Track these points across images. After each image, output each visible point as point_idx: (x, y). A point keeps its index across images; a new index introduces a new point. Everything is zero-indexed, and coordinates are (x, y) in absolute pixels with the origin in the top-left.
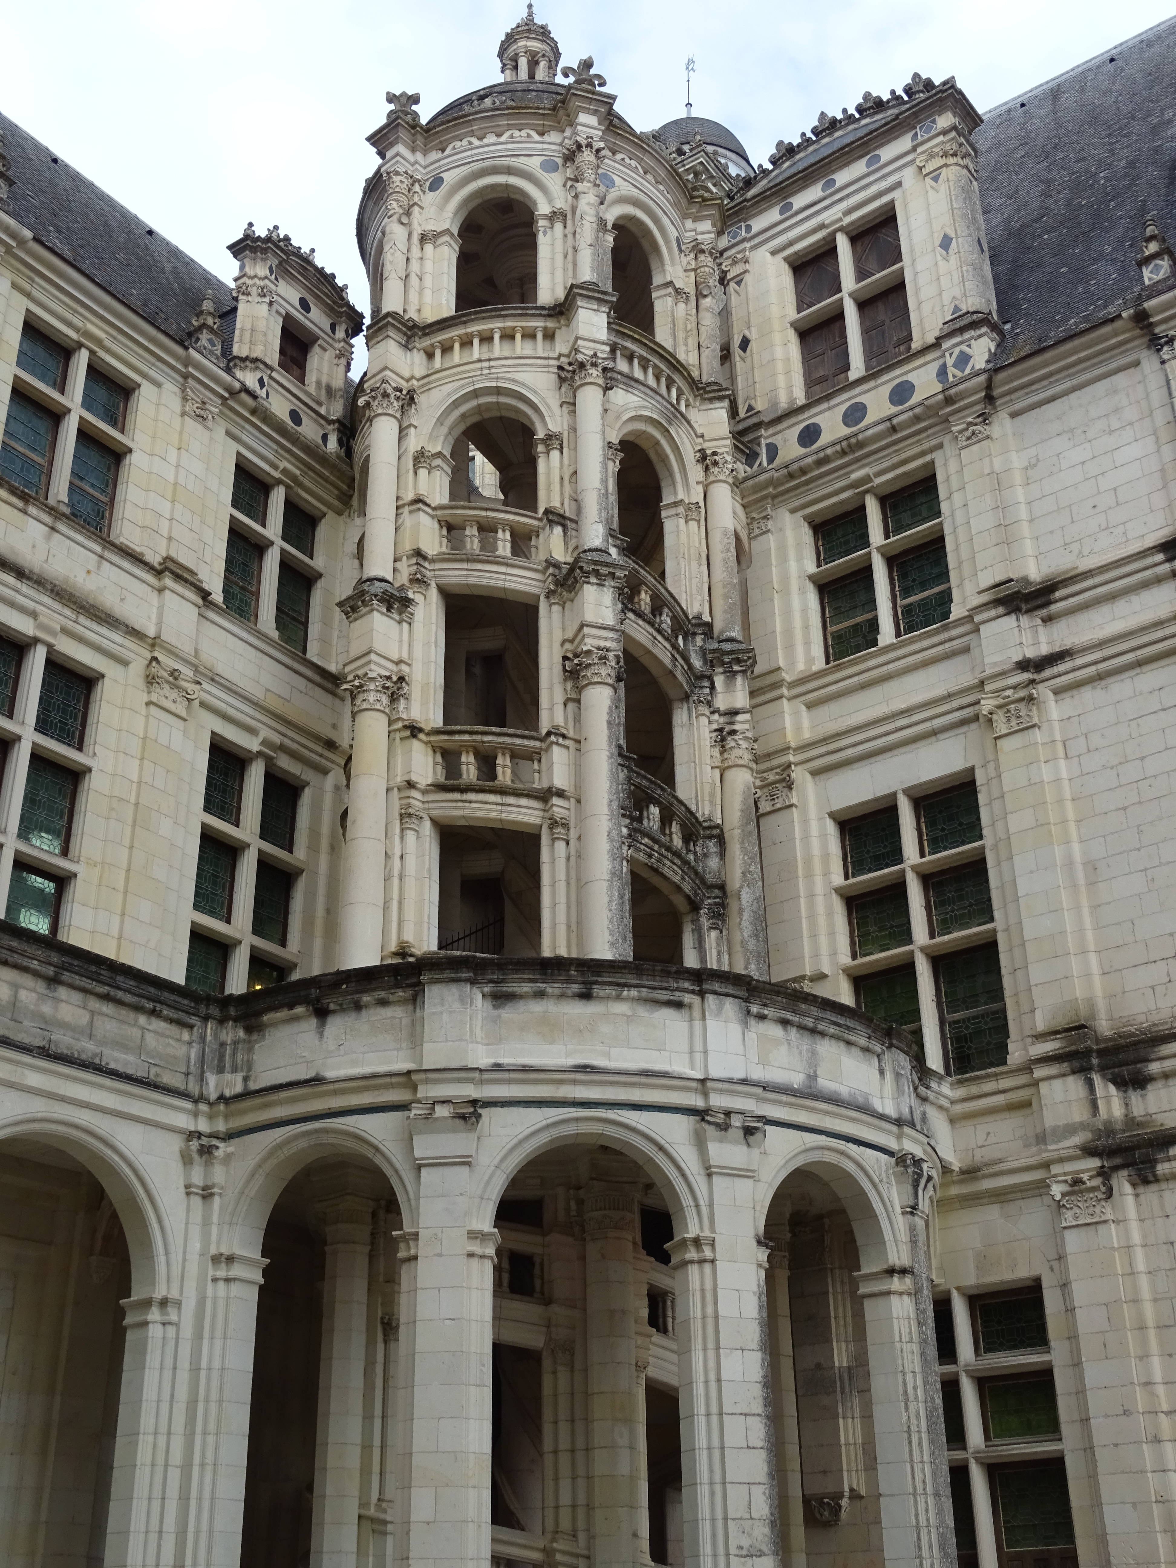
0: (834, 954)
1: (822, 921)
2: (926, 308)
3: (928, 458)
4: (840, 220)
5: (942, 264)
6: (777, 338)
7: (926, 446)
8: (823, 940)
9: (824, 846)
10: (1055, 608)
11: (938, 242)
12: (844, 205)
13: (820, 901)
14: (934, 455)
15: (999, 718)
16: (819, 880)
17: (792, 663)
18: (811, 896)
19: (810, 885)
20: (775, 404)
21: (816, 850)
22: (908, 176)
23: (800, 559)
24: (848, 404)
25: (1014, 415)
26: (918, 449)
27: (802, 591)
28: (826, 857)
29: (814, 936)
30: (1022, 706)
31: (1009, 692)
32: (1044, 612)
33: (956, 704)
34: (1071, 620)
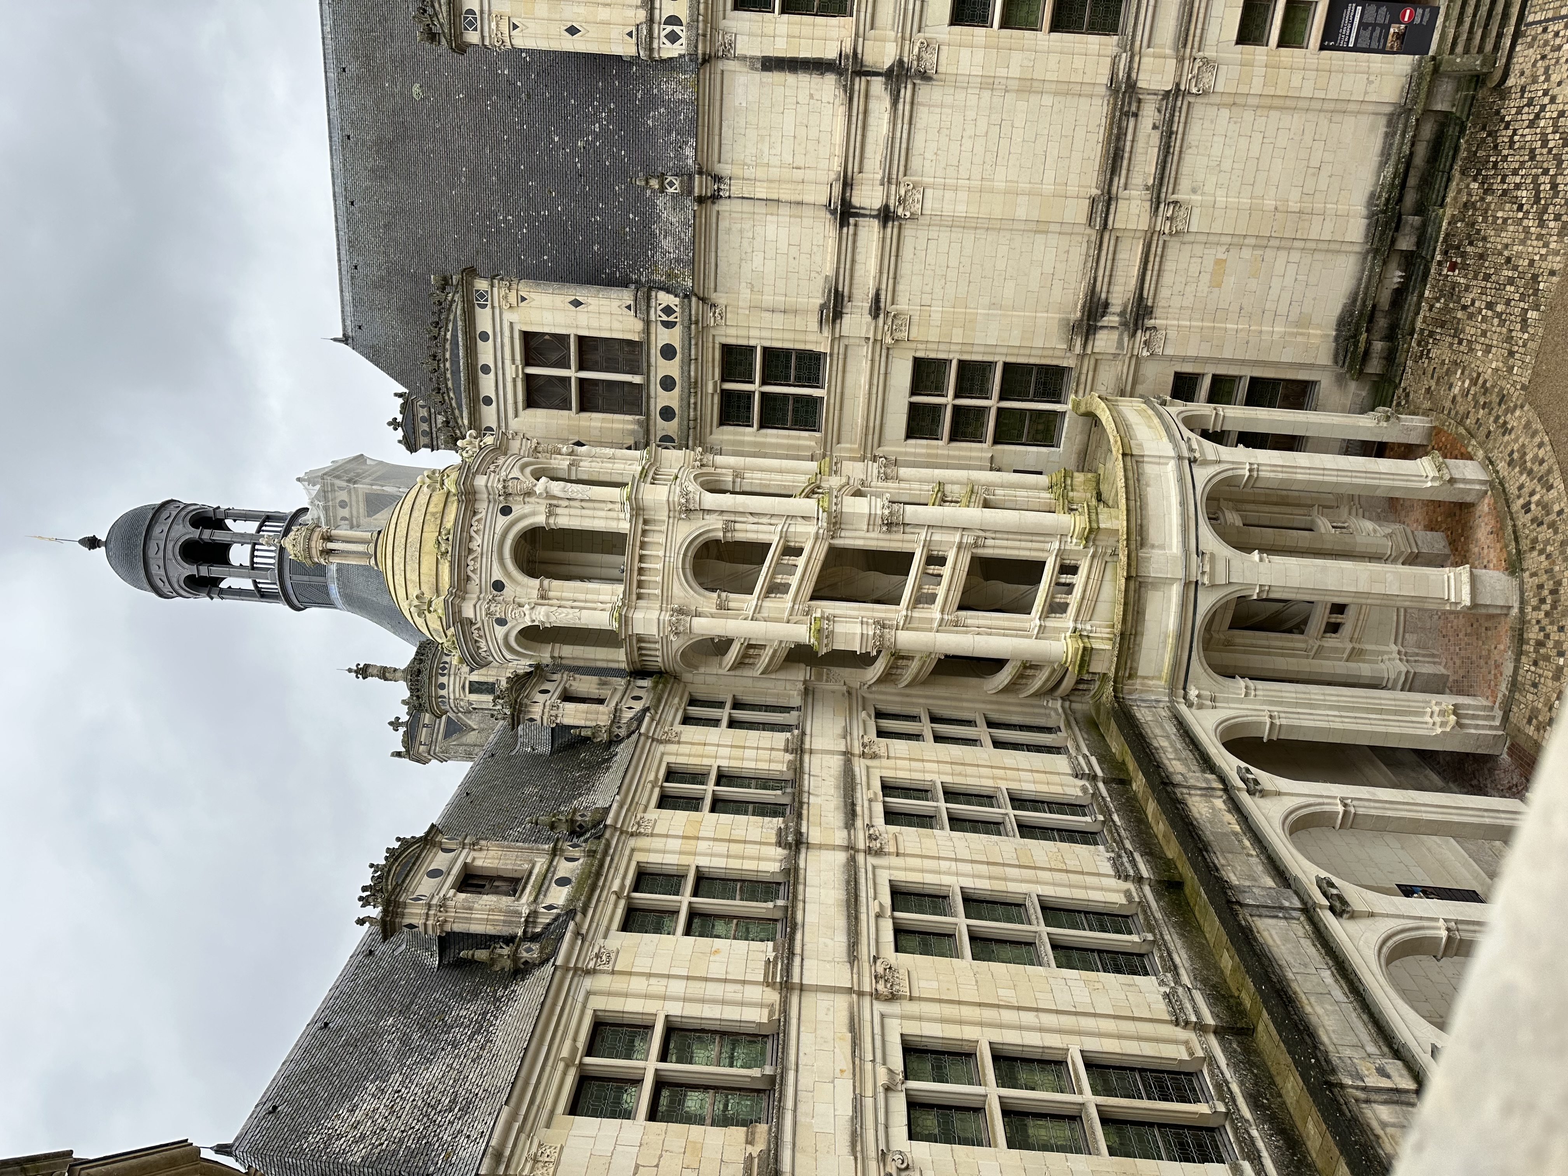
0: (982, 450)
1: (962, 453)
2: (616, 325)
3: (717, 346)
4: (517, 367)
5: (590, 308)
6: (582, 423)
7: (711, 345)
8: (974, 454)
9: (922, 446)
10: (846, 293)
11: (573, 308)
12: (508, 362)
13: (951, 453)
14: (717, 342)
15: (897, 335)
16: (940, 452)
17: (809, 448)
18: (949, 457)
19: (942, 456)
20: (632, 432)
21: (924, 451)
22: (508, 316)
23: (744, 434)
24: (658, 386)
25: (715, 291)
26: (710, 350)
27: (766, 435)
28: (928, 446)
29: (970, 458)
30: (896, 322)
31: (886, 328)
32: (846, 299)
33: (877, 358)
34: (855, 286)
